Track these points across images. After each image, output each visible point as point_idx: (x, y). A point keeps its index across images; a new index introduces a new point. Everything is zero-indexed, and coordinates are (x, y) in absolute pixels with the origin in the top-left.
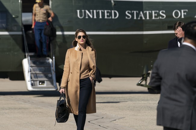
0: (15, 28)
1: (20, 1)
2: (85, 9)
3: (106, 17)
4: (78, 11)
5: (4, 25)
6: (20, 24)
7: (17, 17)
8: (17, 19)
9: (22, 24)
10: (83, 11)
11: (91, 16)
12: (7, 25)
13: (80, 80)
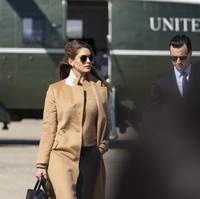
0: (56, 44)
1: (64, 3)
2: (162, 17)
3: (193, 29)
4: (152, 20)
5: (39, 38)
6: (64, 38)
7: (59, 26)
8: (59, 30)
9: (66, 37)
10: (159, 19)
11: (171, 28)
12: (44, 39)
13: (83, 147)
